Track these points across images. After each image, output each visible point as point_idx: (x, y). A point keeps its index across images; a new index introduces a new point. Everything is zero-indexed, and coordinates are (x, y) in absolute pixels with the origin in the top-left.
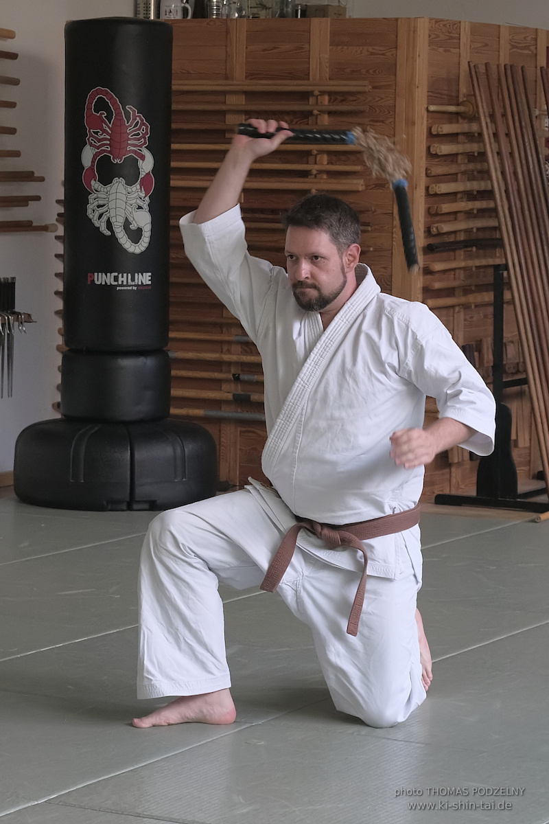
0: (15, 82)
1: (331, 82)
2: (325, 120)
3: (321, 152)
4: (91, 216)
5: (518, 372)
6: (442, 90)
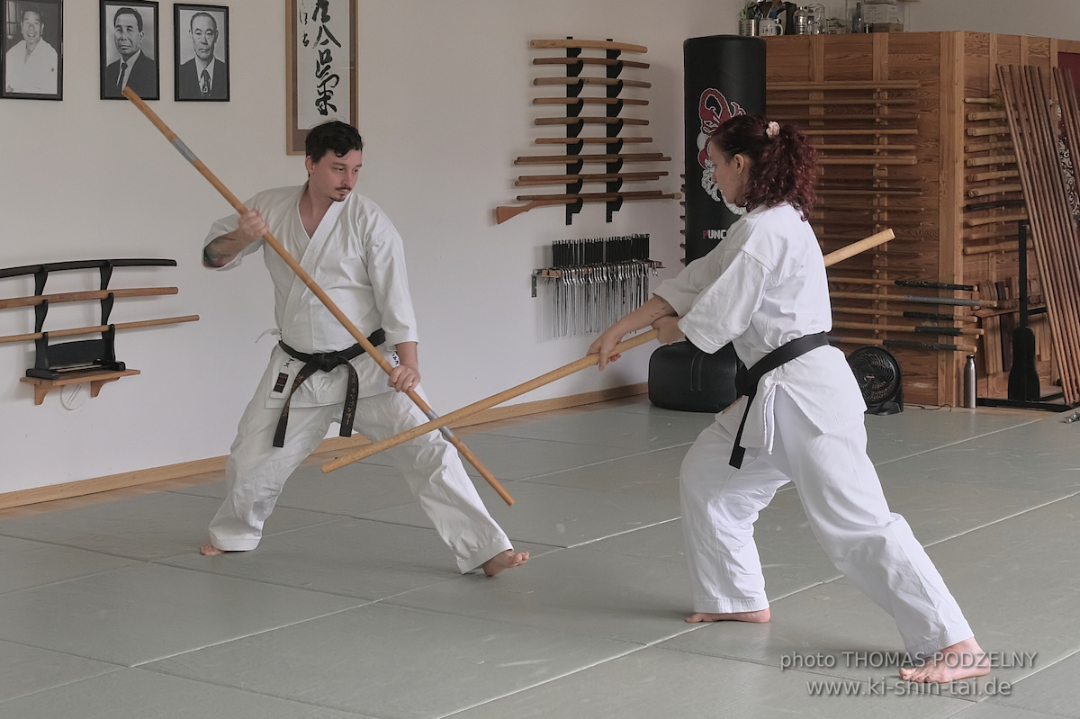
0: (648, 86)
1: (889, 81)
2: (886, 110)
3: (882, 135)
4: (705, 187)
5: (1040, 302)
6: (975, 86)
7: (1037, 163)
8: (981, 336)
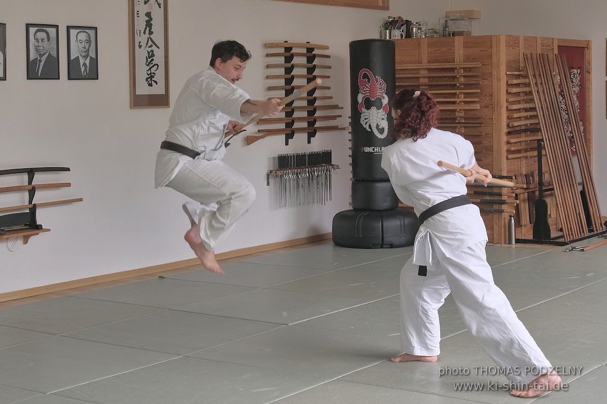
1: (465, 63)
2: (462, 80)
4: (362, 123)
5: (550, 185)
6: (513, 65)
7: (547, 108)
8: (517, 204)
